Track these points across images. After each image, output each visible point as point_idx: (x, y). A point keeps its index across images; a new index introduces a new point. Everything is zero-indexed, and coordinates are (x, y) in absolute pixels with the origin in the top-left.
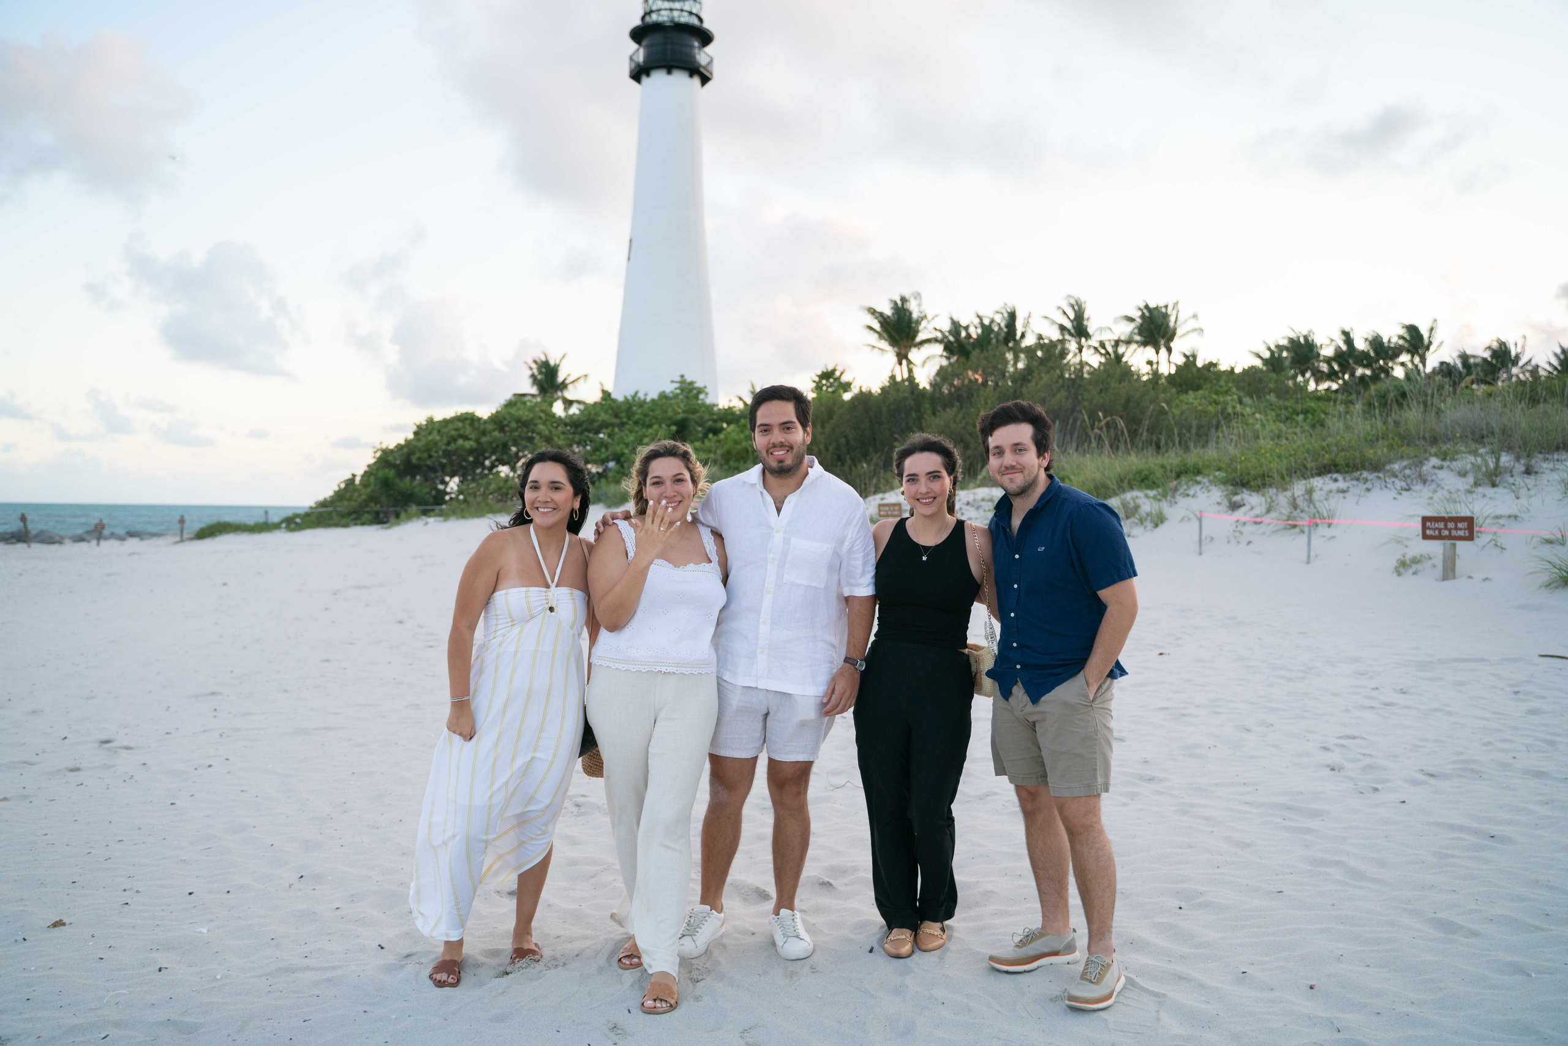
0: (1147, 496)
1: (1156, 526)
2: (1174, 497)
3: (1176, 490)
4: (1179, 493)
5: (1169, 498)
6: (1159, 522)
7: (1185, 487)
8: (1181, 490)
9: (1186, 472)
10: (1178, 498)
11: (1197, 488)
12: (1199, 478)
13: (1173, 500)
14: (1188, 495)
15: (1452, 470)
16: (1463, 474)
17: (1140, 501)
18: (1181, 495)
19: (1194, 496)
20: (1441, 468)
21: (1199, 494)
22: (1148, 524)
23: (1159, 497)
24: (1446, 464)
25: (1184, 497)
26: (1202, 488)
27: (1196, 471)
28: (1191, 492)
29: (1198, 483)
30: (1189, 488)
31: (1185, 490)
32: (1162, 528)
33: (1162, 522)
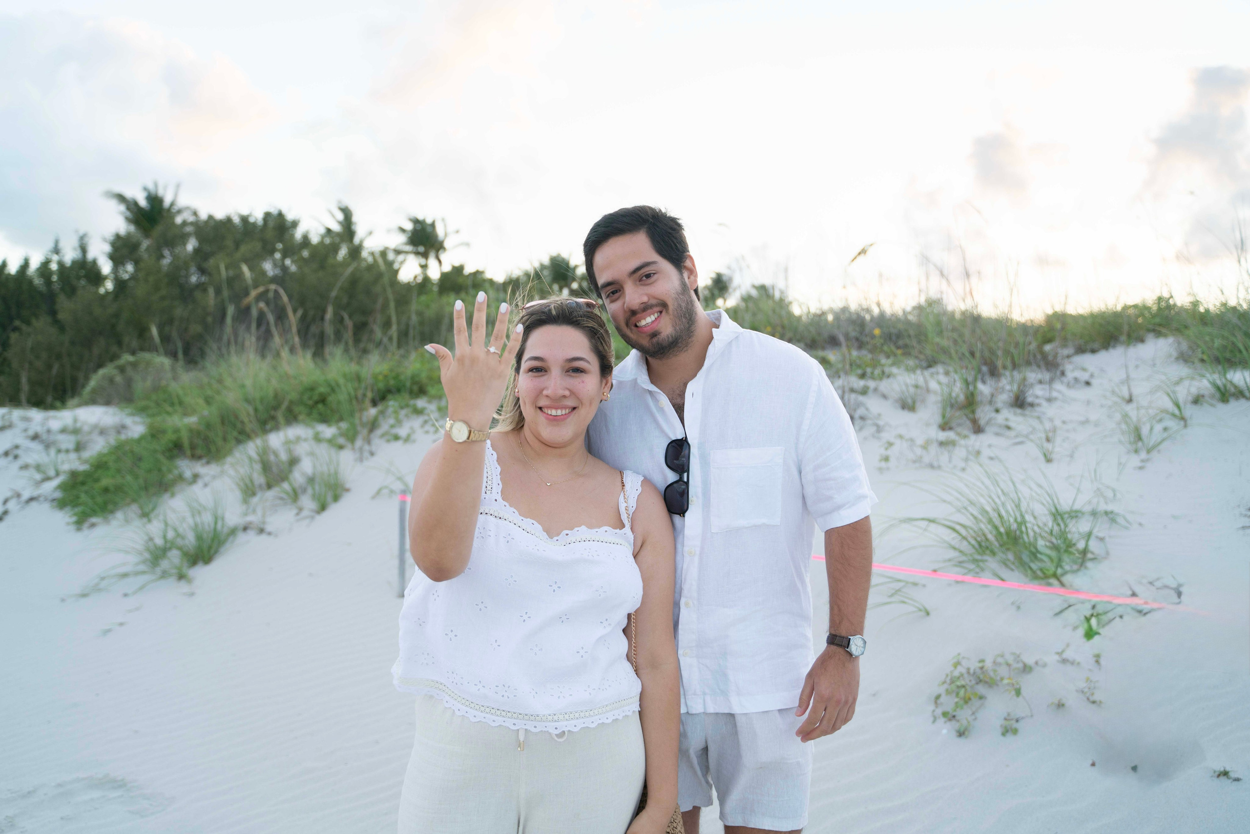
0: (318, 439)
1: (323, 508)
2: (369, 441)
3: (373, 426)
4: (379, 432)
5: (359, 443)
6: (329, 498)
7: (392, 421)
8: (384, 427)
9: (399, 390)
10: (378, 443)
11: (416, 422)
12: (421, 403)
13: (366, 447)
14: (397, 438)
15: (885, 397)
16: (908, 405)
17: (301, 450)
18: (382, 436)
19: (407, 439)
20: (864, 392)
21: (419, 435)
22: (307, 502)
23: (341, 441)
24: (872, 384)
25: (388, 441)
26: (426, 422)
27: (415, 388)
28: (403, 432)
29: (419, 412)
30: (399, 422)
31: (392, 426)
32: (335, 511)
33: (336, 498)
